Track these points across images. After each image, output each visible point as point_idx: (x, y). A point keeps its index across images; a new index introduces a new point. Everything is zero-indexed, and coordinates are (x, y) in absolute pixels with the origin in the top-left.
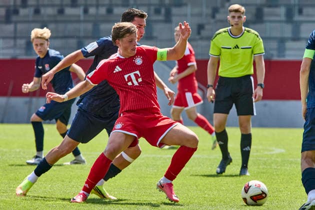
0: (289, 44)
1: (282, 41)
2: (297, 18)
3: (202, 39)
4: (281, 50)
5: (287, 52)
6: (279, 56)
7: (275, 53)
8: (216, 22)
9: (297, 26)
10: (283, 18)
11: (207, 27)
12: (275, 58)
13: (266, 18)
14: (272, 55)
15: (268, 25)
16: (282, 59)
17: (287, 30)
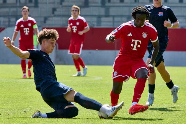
0: (103, 19)
1: (99, 17)
2: (107, 4)
3: (55, 16)
4: (99, 22)
5: (102, 23)
6: (98, 25)
7: (95, 23)
8: (63, 7)
9: (107, 9)
10: (100, 4)
11: (58, 10)
12: (96, 27)
13: (90, 5)
14: (94, 25)
15: (91, 8)
16: (99, 27)
17: (102, 11)
